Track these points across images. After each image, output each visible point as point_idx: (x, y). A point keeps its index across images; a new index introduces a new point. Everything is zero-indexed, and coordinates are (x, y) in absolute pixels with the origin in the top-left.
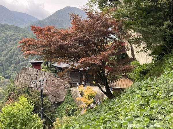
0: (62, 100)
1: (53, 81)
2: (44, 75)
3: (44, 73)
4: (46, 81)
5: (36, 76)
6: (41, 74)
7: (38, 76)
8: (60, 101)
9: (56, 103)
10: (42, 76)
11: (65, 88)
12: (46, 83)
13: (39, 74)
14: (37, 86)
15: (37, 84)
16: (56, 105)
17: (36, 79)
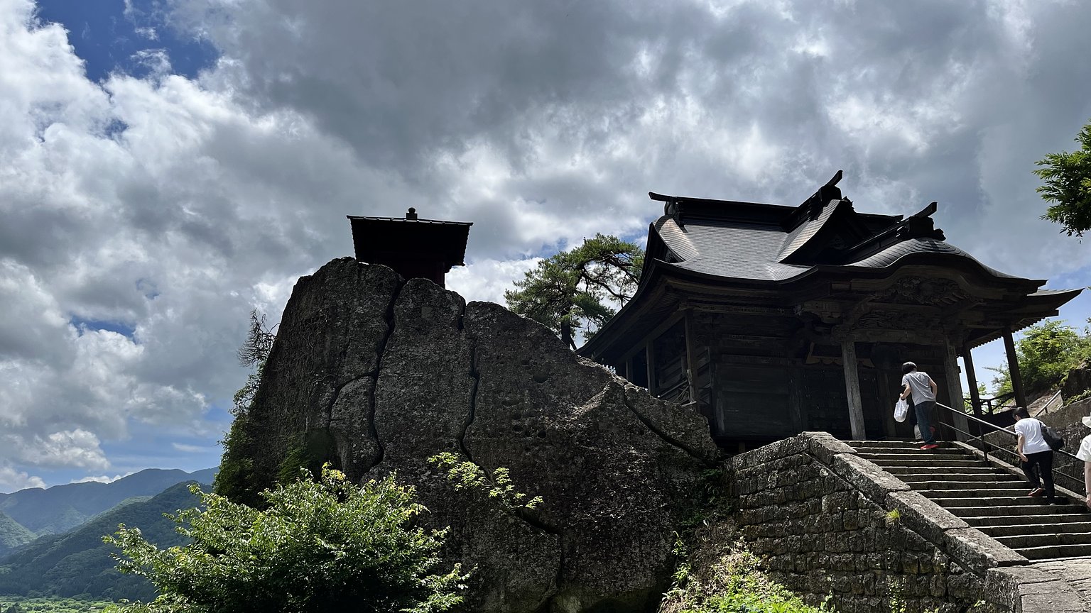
3: (455, 308)
4: (475, 374)
5: (377, 325)
7: (398, 331)
9: (572, 607)
10: (434, 332)
11: (665, 455)
12: (474, 395)
13: (410, 317)
14: (376, 418)
15: (378, 402)
17: (380, 354)
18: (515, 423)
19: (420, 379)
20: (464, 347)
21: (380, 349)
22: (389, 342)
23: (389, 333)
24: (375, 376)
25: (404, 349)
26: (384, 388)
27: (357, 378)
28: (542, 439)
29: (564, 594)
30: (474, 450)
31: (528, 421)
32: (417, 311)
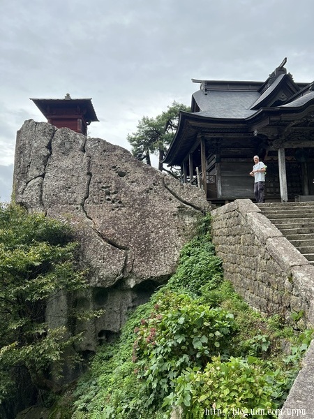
1: (121, 175)
2: (84, 150)
3: (81, 142)
4: (89, 174)
6: (67, 146)
7: (54, 155)
9: (132, 284)
11: (182, 210)
12: (89, 185)
13: (59, 147)
14: (43, 197)
15: (44, 189)
16: (135, 296)
17: (45, 166)
18: (107, 197)
19: (64, 177)
20: (85, 161)
21: (45, 164)
22: (49, 160)
23: (49, 156)
24: (43, 176)
25: (56, 163)
26: (47, 182)
27: (35, 178)
28: (120, 205)
29: (127, 278)
30: (88, 211)
31: (113, 196)
32: (63, 144)
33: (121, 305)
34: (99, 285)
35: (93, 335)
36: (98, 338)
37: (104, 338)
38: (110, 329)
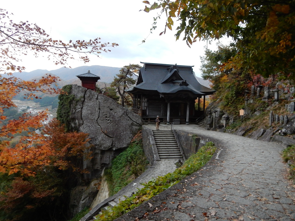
0: (125, 146)
1: (111, 110)
2: (97, 99)
3: (96, 96)
4: (99, 109)
5: (82, 99)
6: (91, 97)
7: (86, 100)
8: (119, 147)
9: (114, 149)
10: (92, 100)
11: (132, 124)
12: (99, 113)
13: (88, 97)
14: (82, 117)
15: (83, 114)
16: (115, 153)
17: (83, 104)
18: (106, 118)
19: (90, 110)
20: (98, 104)
23: (84, 101)
24: (82, 108)
25: (87, 104)
26: (84, 111)
27: (79, 109)
28: (111, 122)
29: (113, 147)
30: (99, 123)
31: (108, 118)
32: (89, 96)
33: (110, 156)
34: (103, 149)
35: (100, 165)
36: (101, 165)
37: (103, 165)
38: (106, 163)
